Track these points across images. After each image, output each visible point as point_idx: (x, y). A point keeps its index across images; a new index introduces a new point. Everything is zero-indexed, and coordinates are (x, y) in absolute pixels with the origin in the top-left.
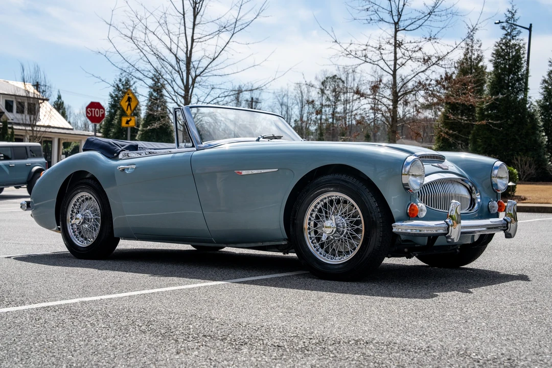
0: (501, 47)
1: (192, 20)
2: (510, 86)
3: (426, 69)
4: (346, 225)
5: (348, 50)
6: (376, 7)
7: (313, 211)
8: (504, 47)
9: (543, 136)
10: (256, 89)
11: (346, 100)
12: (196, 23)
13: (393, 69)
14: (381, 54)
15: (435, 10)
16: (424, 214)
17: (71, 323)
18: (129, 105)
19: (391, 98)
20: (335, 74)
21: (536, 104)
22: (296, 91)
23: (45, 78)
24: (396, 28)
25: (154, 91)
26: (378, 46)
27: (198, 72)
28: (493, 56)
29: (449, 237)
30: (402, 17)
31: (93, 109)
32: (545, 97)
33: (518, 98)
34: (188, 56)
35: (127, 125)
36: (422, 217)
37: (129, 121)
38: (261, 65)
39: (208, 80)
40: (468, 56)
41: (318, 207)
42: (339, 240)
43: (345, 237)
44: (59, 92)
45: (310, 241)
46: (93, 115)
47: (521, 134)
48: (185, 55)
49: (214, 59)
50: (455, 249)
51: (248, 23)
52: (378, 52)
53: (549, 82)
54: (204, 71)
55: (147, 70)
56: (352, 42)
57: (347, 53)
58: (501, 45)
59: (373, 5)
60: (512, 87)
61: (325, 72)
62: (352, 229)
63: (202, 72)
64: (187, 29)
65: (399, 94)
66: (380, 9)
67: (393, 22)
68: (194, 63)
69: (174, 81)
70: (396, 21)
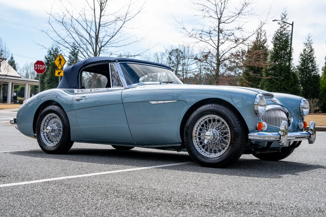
0: (278, 35)
1: (100, 14)
2: (282, 57)
3: (236, 46)
4: (219, 134)
5: (191, 33)
6: (208, 9)
7: (198, 126)
8: (279, 35)
9: (300, 86)
10: (137, 55)
11: (184, 64)
12: (102, 15)
13: (217, 45)
14: (210, 36)
15: (241, 12)
16: (266, 128)
17: (69, 191)
18: (60, 63)
19: (216, 62)
20: (177, 48)
21: (296, 68)
22: (155, 58)
23: (5, 46)
24: (219, 22)
25: (72, 55)
26: (209, 32)
27: (103, 44)
28: (273, 39)
29: (281, 142)
30: (222, 15)
31: (39, 65)
32: (301, 64)
33: (286, 64)
34: (97, 34)
35: (59, 75)
36: (264, 130)
37: (60, 72)
38: (140, 41)
39: (108, 49)
40: (259, 39)
41: (201, 124)
42: (214, 144)
43: (218, 141)
44: (12, 55)
45: (196, 144)
46: (39, 69)
47: (288, 85)
48: (95, 34)
49: (112, 37)
50: (278, 150)
51: (133, 16)
52: (209, 35)
53: (304, 55)
54: (106, 44)
55: (72, 42)
56: (194, 29)
57: (191, 35)
58: (278, 33)
59: (206, 7)
60: (284, 58)
61: (172, 47)
62: (222, 137)
63: (105, 44)
64: (96, 18)
65: (221, 60)
66: (210, 10)
67: (218, 18)
68: (100, 39)
69: (88, 49)
70: (219, 17)
